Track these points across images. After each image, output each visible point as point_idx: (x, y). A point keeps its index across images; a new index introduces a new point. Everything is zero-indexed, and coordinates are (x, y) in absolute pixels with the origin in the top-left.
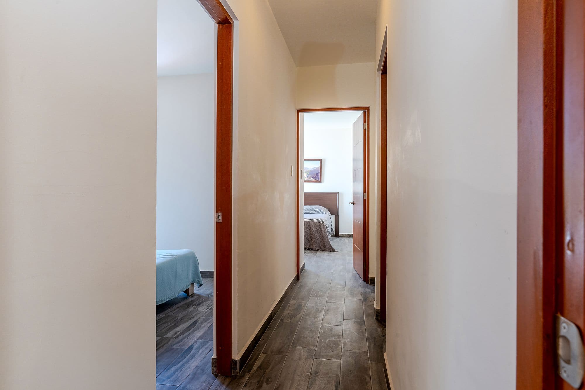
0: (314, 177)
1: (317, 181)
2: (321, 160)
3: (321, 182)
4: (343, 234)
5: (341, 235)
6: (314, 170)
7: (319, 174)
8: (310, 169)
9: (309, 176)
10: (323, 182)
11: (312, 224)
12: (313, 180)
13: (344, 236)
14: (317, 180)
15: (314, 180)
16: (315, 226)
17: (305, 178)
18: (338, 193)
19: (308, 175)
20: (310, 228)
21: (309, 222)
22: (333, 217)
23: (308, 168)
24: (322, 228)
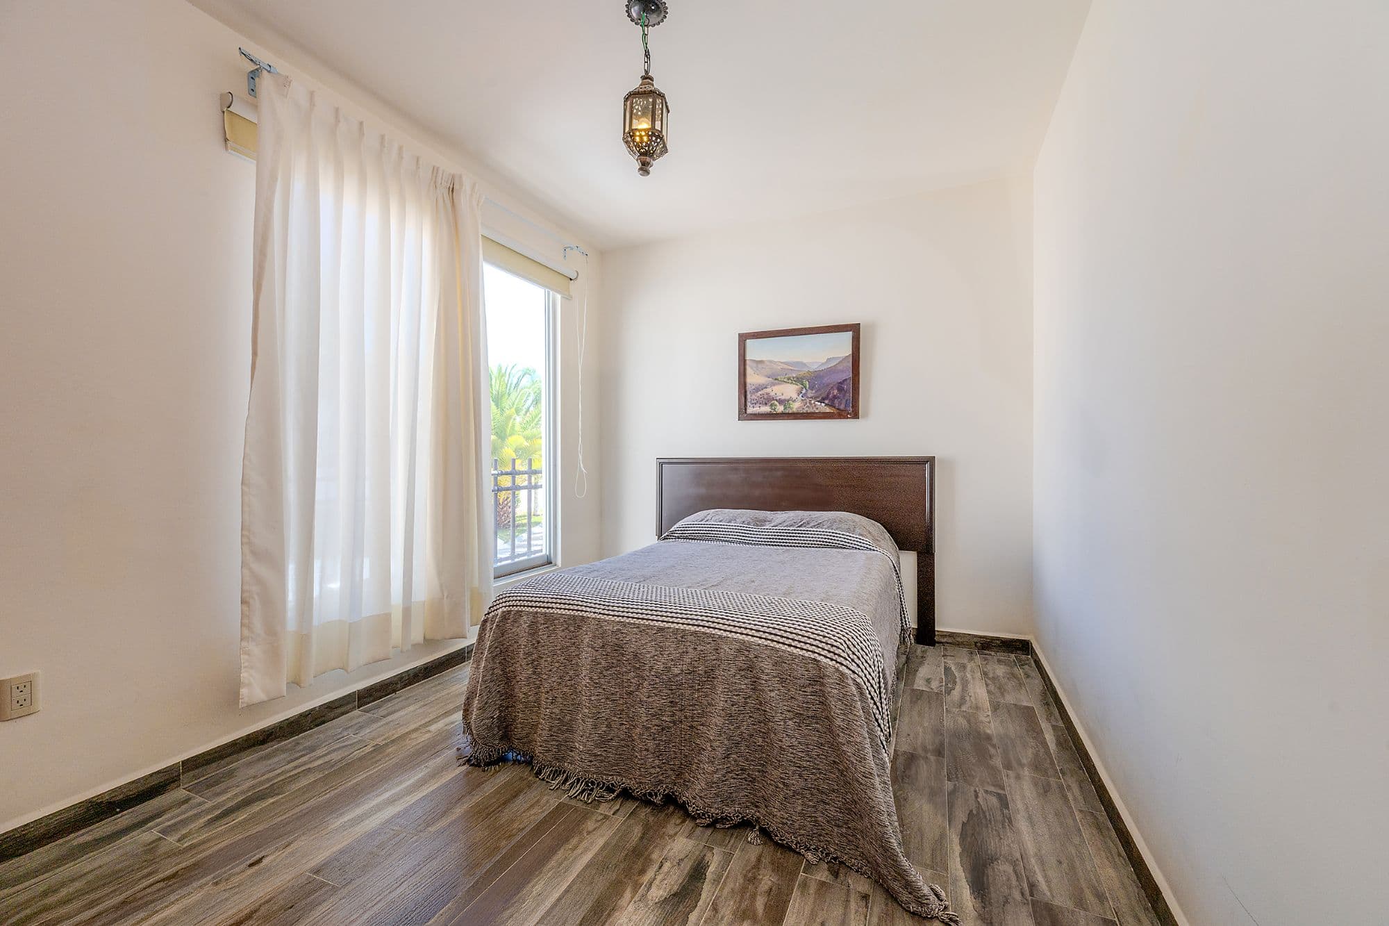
0: (827, 398)
1: (840, 415)
2: (855, 329)
3: (856, 415)
4: (952, 635)
5: (944, 635)
6: (831, 371)
7: (848, 386)
8: (814, 368)
9: (810, 394)
10: (866, 415)
11: (767, 666)
12: (823, 408)
13: (956, 641)
14: (842, 407)
15: (828, 410)
16: (782, 681)
17: (794, 401)
18: (931, 460)
19: (804, 391)
20: (755, 685)
21: (744, 648)
22: (909, 560)
23: (804, 365)
24: (836, 708)
